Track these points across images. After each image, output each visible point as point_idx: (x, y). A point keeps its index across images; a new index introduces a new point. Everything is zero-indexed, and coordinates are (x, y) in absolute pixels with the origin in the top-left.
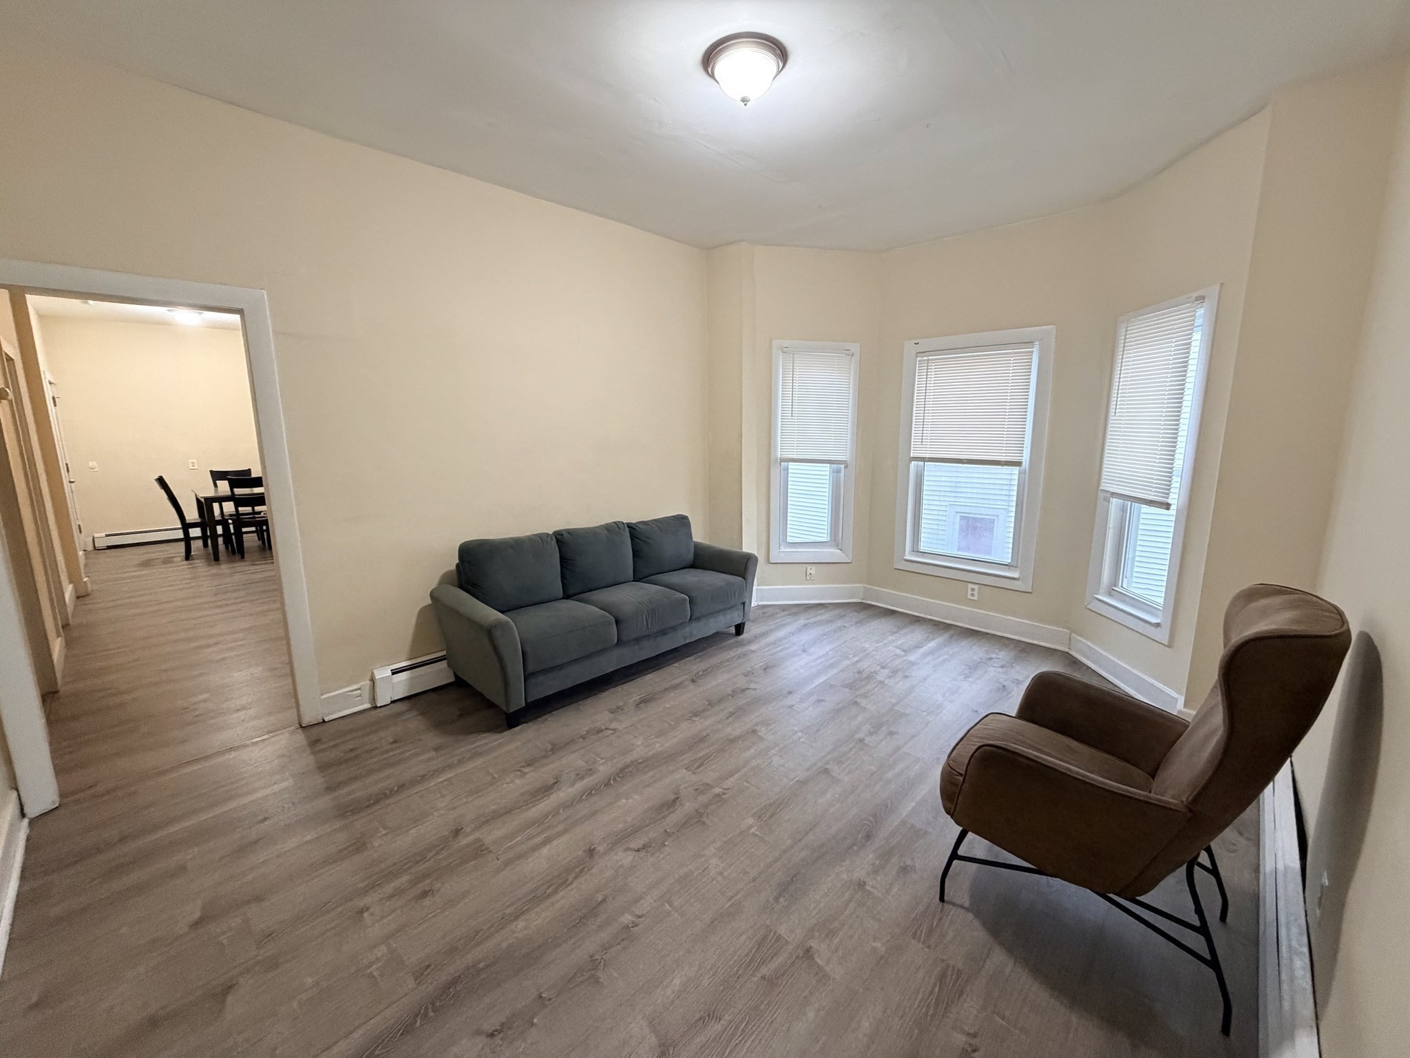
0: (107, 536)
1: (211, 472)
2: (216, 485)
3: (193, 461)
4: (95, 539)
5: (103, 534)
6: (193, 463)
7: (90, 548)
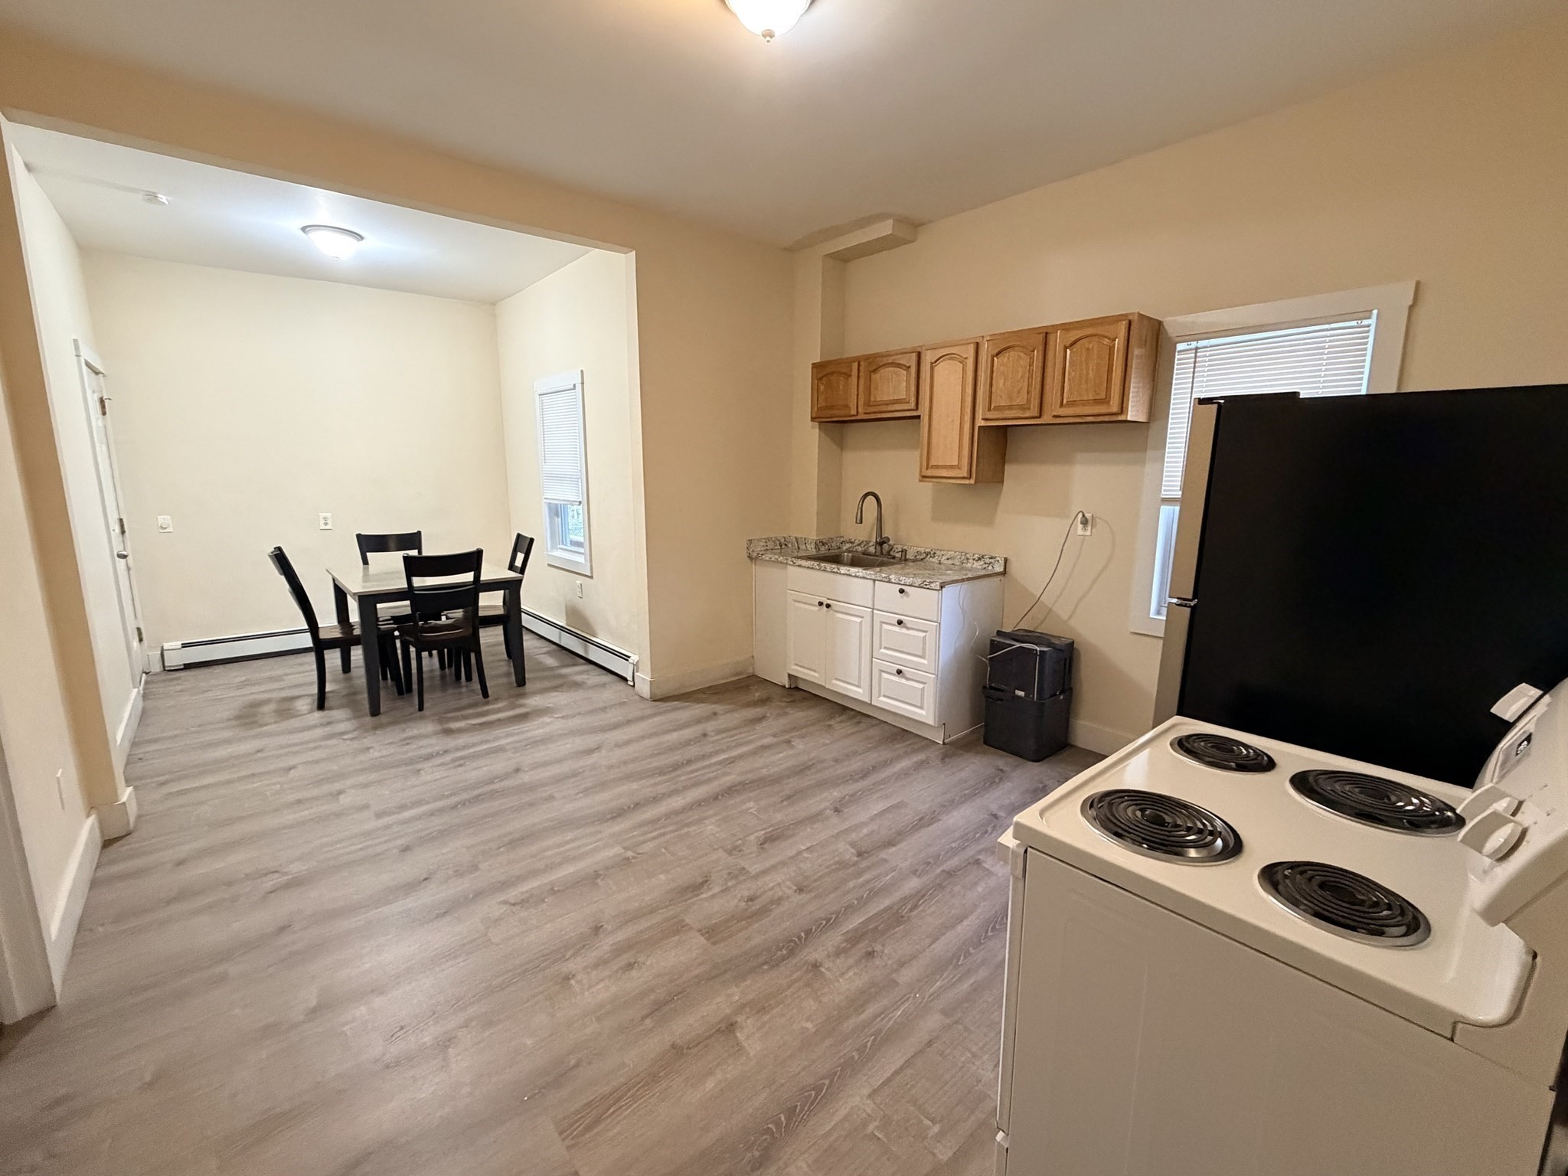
0: (184, 646)
1: (359, 536)
2: (365, 562)
3: (325, 515)
4: (165, 652)
5: (179, 644)
6: (325, 519)
7: (156, 668)
